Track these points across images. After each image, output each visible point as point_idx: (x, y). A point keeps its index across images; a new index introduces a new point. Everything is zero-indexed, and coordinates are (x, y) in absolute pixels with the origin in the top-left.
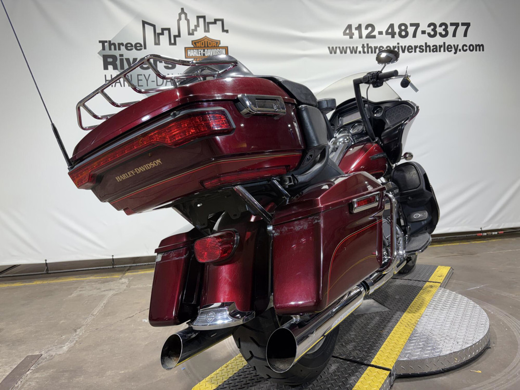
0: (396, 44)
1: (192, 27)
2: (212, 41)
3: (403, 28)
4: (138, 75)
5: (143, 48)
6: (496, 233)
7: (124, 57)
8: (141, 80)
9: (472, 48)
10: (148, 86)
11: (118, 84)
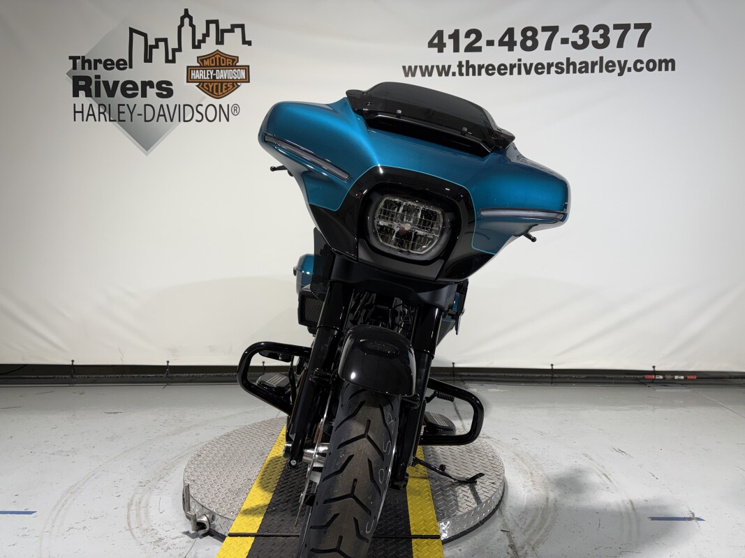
0: (515, 61)
1: (199, 37)
2: (227, 57)
3: (529, 34)
4: (119, 105)
5: (128, 66)
6: (682, 377)
7: (102, 79)
8: (124, 112)
9: (653, 65)
10: (132, 121)
11: (91, 118)
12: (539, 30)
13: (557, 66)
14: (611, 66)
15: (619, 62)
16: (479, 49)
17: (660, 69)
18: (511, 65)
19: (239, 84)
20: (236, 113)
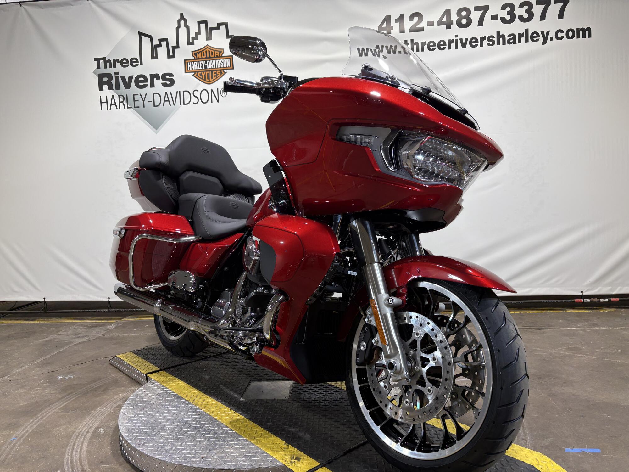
0: (452, 37)
1: (192, 35)
2: (215, 50)
3: (464, 13)
4: (134, 95)
5: (139, 63)
6: (607, 300)
7: (119, 76)
8: (138, 101)
9: (571, 34)
10: (144, 107)
11: (113, 106)
12: (472, 10)
13: (489, 40)
14: (535, 37)
15: (542, 33)
16: (421, 30)
17: (578, 37)
18: (449, 41)
19: (225, 71)
20: (224, 96)
